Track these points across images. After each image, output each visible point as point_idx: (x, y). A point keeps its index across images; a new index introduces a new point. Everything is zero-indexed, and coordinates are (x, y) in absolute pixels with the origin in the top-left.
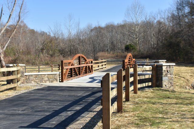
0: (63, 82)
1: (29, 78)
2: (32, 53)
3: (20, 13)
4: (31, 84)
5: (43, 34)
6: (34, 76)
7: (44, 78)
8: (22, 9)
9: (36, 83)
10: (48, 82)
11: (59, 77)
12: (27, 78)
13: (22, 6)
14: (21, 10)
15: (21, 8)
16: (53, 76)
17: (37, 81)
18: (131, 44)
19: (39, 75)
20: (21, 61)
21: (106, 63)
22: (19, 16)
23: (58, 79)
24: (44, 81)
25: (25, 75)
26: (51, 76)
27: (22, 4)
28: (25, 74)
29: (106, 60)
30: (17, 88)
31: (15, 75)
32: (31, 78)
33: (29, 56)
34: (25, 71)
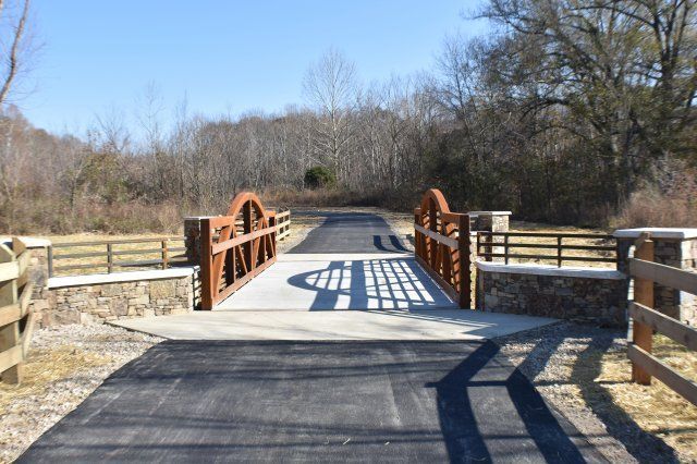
0: (209, 308)
1: (70, 299)
2: (48, 192)
3: (16, 50)
4: (79, 327)
5: (68, 142)
6: (90, 289)
7: (132, 294)
8: (22, 36)
9: (98, 319)
10: (149, 313)
11: (194, 290)
12: (61, 299)
13: (20, 26)
14: (19, 40)
15: (19, 31)
16: (171, 284)
17: (105, 310)
18: (319, 168)
19: (112, 285)
20: (17, 218)
21: (288, 222)
22: (12, 59)
23: (191, 297)
24: (132, 310)
25: (51, 289)
26: (163, 285)
27: (23, 19)
28: (52, 282)
29: (288, 213)
30: (21, 373)
31: (11, 303)
32: (78, 299)
33: (39, 203)
34: (50, 270)
